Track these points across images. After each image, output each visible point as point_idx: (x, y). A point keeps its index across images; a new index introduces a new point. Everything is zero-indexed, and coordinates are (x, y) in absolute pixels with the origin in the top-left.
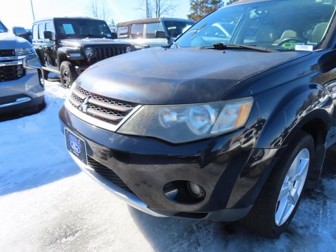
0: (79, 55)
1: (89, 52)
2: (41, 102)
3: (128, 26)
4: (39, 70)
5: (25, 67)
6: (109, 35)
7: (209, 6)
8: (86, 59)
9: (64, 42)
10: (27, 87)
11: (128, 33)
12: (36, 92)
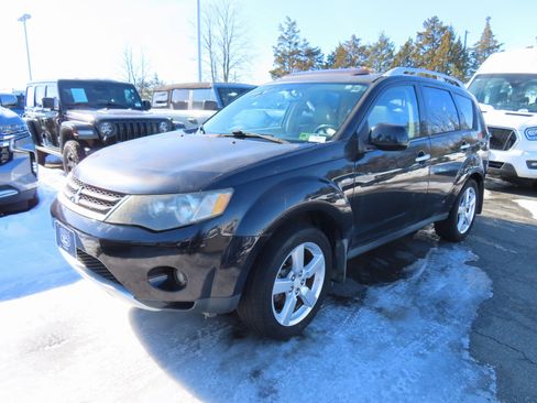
0: (91, 133)
1: (106, 129)
2: (31, 197)
3: (168, 91)
4: (32, 154)
5: (12, 149)
6: (138, 105)
7: (302, 59)
8: (101, 138)
9: (72, 114)
10: (14, 176)
11: (167, 101)
12: (26, 183)
